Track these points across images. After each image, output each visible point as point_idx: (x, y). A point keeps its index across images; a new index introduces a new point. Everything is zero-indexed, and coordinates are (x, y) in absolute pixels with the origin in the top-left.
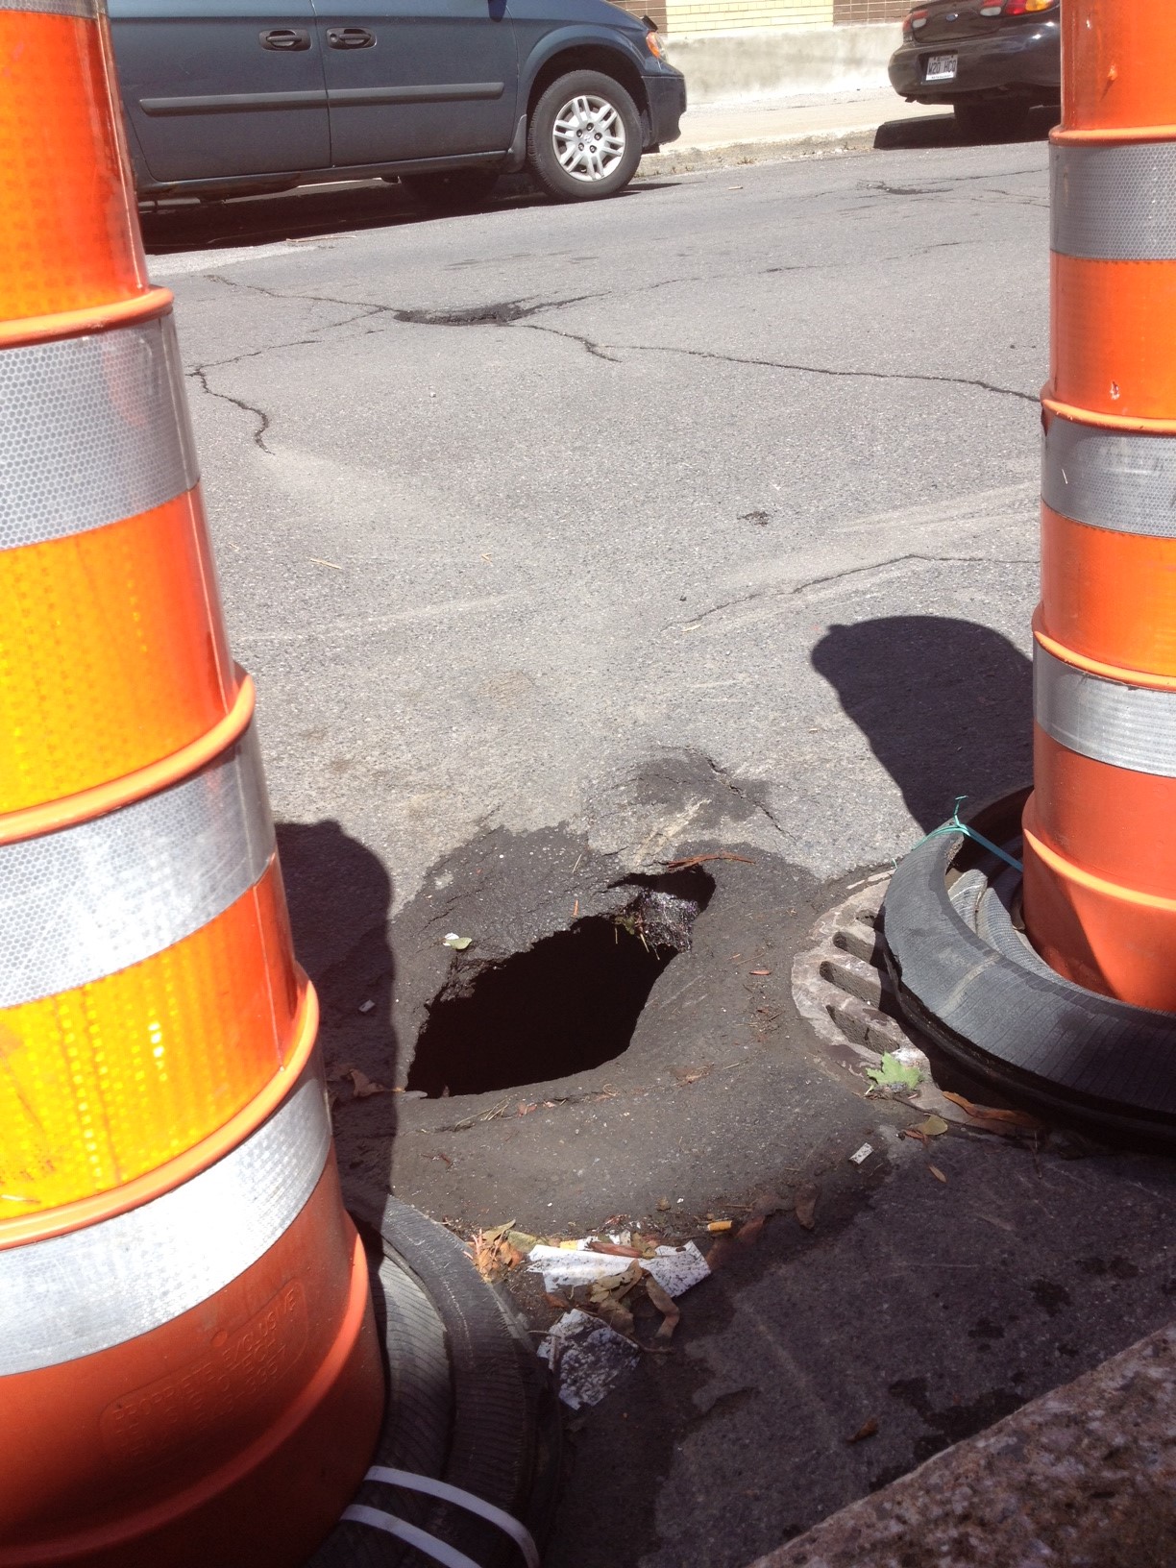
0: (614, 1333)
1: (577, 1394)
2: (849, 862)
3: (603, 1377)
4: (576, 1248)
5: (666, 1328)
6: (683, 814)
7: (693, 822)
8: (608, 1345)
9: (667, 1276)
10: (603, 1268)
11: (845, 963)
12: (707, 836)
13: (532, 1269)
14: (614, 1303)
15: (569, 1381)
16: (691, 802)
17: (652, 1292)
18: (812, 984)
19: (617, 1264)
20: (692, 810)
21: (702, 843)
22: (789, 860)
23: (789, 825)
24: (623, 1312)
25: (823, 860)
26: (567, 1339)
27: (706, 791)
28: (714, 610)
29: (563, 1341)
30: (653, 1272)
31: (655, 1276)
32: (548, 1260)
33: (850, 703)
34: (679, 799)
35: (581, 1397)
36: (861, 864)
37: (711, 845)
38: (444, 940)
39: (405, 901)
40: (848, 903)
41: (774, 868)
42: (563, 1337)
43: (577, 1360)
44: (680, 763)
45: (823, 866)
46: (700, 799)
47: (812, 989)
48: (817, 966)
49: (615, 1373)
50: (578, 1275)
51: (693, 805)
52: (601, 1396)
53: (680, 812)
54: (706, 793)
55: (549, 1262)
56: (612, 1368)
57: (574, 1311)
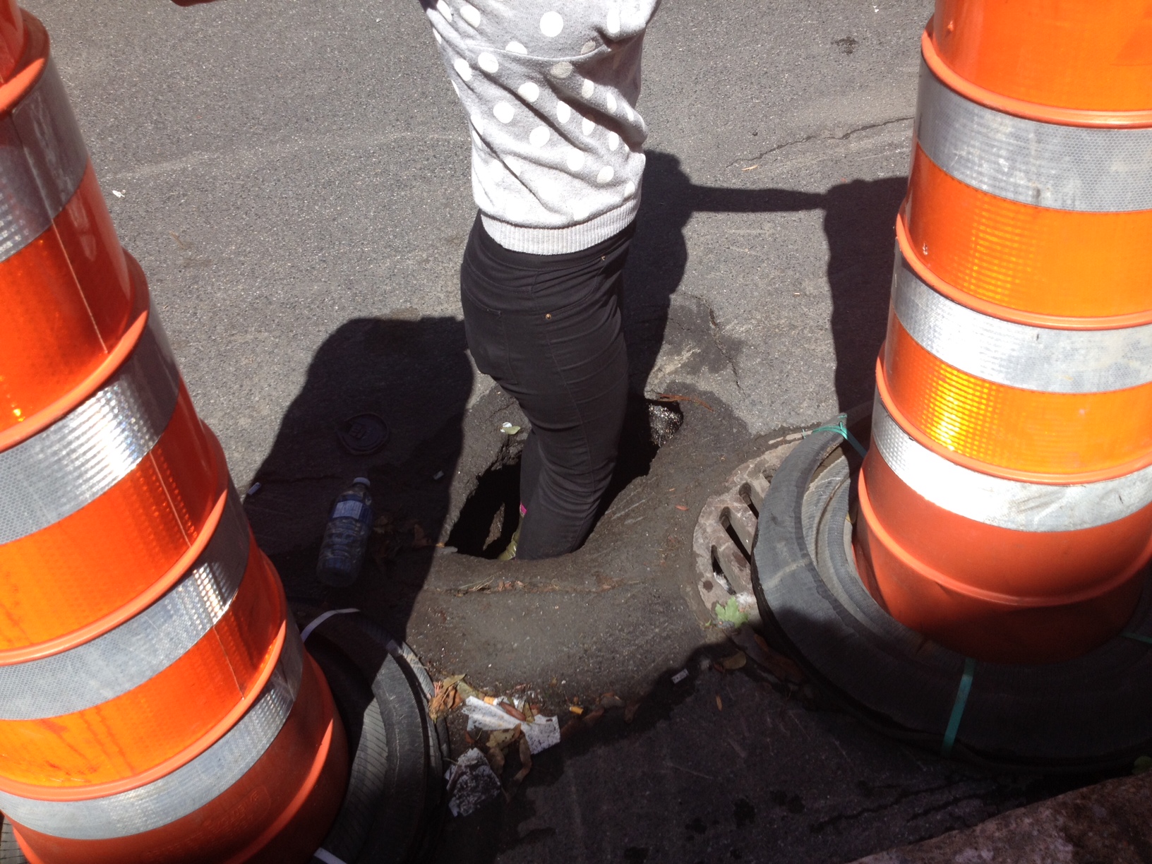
0: (491, 771)
1: (459, 806)
2: (776, 423)
3: (476, 799)
4: (492, 704)
5: (520, 775)
6: (680, 358)
7: (684, 366)
8: (486, 778)
9: (533, 740)
10: (501, 723)
11: (738, 511)
12: (689, 380)
13: (465, 711)
14: (497, 751)
15: (457, 796)
16: (687, 349)
17: (522, 748)
18: (710, 525)
19: (510, 723)
20: (686, 355)
21: (685, 386)
22: (737, 413)
23: (747, 382)
24: (500, 759)
25: (759, 418)
26: (466, 767)
27: (700, 341)
28: (774, 149)
29: (463, 768)
30: (527, 735)
31: (527, 737)
32: (475, 707)
33: (834, 271)
34: (680, 344)
35: (460, 809)
36: (785, 425)
37: (690, 389)
38: (501, 427)
39: (482, 395)
40: (762, 457)
41: (724, 418)
42: (463, 765)
43: (466, 783)
44: (690, 311)
45: (756, 423)
46: (694, 348)
47: (709, 530)
48: (719, 510)
49: (483, 797)
50: (487, 723)
51: (688, 351)
52: (471, 811)
53: (678, 355)
54: (699, 343)
55: (474, 709)
56: (483, 793)
57: (475, 749)
